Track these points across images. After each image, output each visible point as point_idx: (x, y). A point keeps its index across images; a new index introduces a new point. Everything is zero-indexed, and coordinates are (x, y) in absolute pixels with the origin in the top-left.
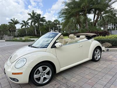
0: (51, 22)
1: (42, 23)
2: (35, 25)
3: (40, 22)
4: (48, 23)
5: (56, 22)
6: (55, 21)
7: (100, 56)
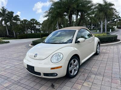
0: (28, 21)
1: (15, 21)
2: (6, 24)
3: (13, 21)
4: (24, 22)
5: (33, 22)
6: (31, 20)
7: (99, 50)
